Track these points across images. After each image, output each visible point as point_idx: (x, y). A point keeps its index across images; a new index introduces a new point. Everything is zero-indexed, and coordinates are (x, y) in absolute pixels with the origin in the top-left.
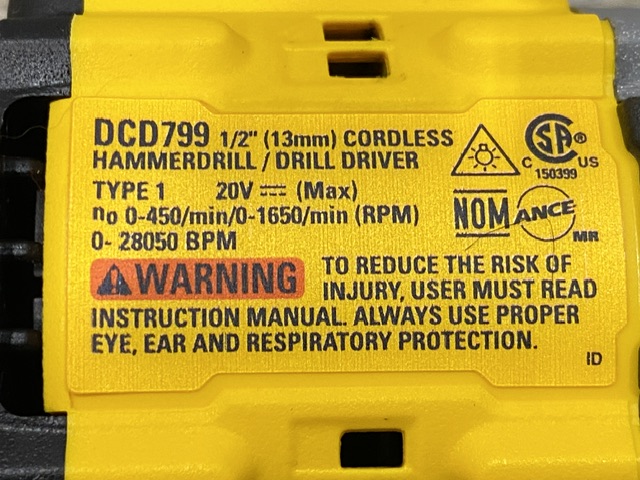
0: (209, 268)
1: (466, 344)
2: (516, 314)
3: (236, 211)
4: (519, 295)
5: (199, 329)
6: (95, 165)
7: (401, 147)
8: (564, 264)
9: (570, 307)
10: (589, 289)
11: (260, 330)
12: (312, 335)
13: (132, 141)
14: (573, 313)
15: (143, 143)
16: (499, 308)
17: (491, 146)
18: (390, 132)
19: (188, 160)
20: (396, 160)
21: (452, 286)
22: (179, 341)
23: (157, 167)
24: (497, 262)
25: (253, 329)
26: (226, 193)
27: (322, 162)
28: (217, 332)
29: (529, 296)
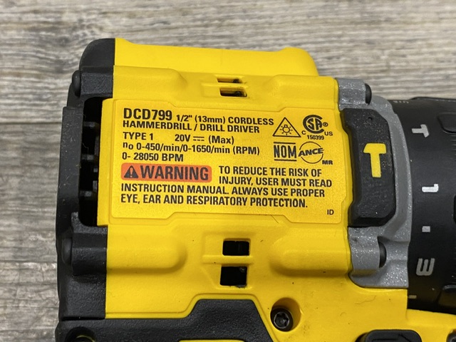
0: (171, 168)
1: (278, 204)
2: (298, 192)
3: (183, 146)
4: (300, 184)
5: (167, 193)
6: (124, 126)
7: (252, 125)
8: (319, 173)
9: (320, 191)
10: (328, 183)
11: (192, 194)
12: (214, 198)
13: (140, 117)
14: (322, 193)
15: (144, 118)
16: (292, 190)
17: (289, 126)
18: (248, 119)
19: (163, 125)
20: (250, 129)
21: (272, 180)
22: (158, 198)
23: (150, 127)
24: (291, 172)
25: (190, 194)
26: (179, 139)
27: (219, 128)
28: (174, 194)
29: (304, 185)
